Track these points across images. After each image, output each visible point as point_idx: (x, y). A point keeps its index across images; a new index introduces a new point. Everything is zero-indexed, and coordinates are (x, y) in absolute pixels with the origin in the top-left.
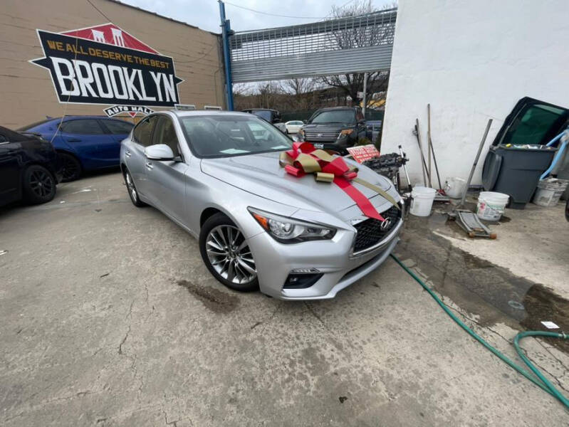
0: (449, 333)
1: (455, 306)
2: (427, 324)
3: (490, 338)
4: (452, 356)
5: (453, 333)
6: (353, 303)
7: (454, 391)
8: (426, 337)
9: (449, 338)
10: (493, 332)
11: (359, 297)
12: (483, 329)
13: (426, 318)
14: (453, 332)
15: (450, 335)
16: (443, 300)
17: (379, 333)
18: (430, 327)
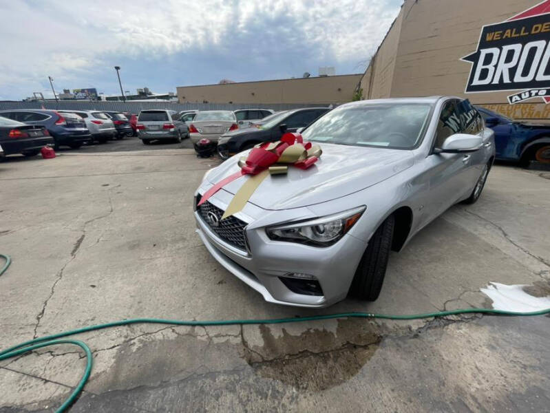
0: (143, 307)
2: (161, 297)
3: (114, 336)
4: (131, 296)
5: (140, 310)
6: (208, 262)
8: (153, 290)
9: (141, 304)
10: (114, 347)
11: (212, 267)
12: (123, 339)
13: (166, 300)
14: (142, 311)
15: (141, 308)
16: (173, 331)
17: (174, 267)
18: (157, 298)
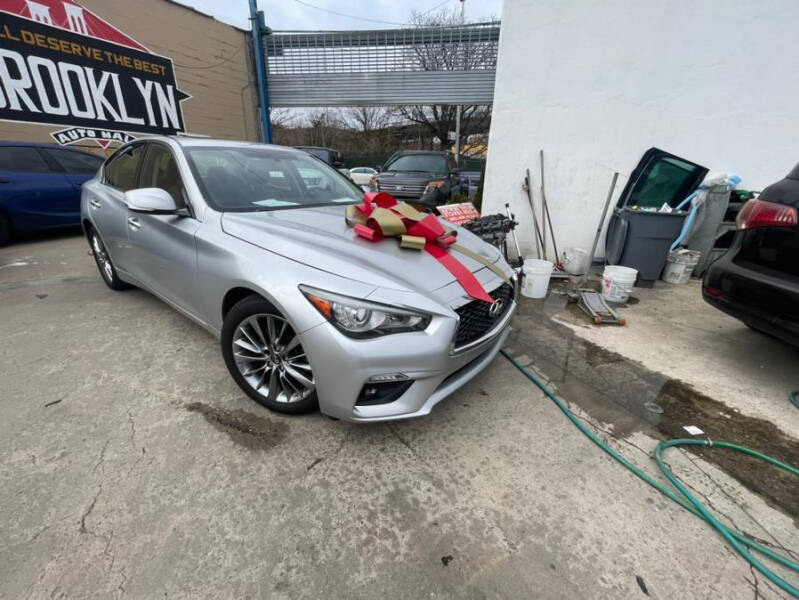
0: (579, 451)
1: (584, 414)
2: (551, 441)
3: (627, 453)
4: (584, 480)
5: (583, 451)
6: (454, 419)
7: (590, 527)
8: (552, 459)
9: (579, 457)
10: (631, 444)
11: (462, 411)
12: (619, 442)
13: (550, 433)
14: (584, 449)
15: (581, 454)
16: (569, 407)
17: (491, 459)
18: (556, 445)
